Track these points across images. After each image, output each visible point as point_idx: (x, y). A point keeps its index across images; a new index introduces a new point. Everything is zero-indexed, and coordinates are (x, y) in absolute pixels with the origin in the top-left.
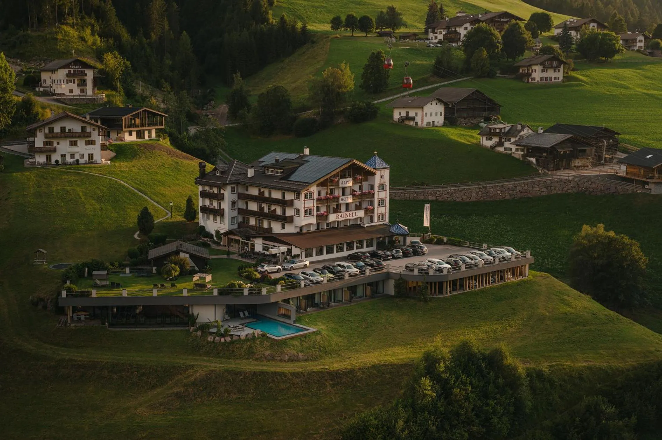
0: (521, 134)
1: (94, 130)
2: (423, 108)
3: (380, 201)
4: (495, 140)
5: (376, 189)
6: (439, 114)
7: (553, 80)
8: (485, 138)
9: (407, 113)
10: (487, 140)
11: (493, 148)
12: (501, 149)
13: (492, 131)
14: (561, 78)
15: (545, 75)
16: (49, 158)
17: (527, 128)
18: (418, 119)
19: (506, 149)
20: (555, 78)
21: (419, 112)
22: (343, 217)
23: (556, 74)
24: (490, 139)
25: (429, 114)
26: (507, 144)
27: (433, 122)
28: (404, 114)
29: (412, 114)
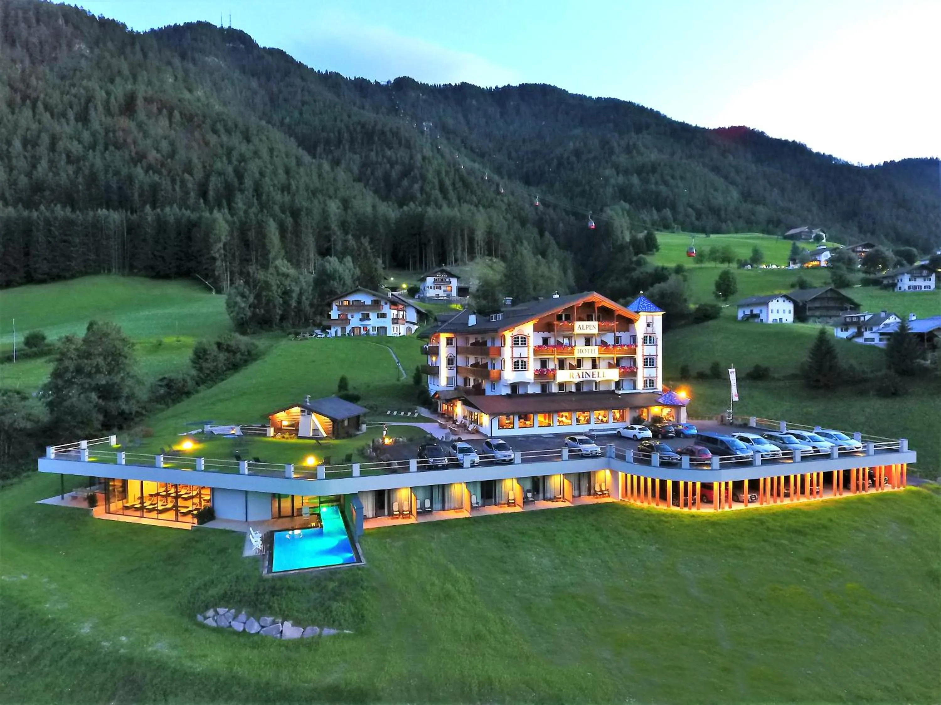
0: (885, 322)
1: (386, 304)
2: (768, 304)
3: (647, 359)
4: (852, 330)
5: (640, 341)
6: (787, 312)
7: (923, 289)
8: (839, 330)
9: (752, 311)
10: (842, 331)
11: (849, 339)
12: (860, 340)
13: (848, 320)
14: (933, 287)
15: (913, 283)
16: (343, 329)
17: (894, 317)
18: (763, 316)
19: (866, 340)
20: (925, 287)
21: (764, 309)
22: (581, 376)
23: (927, 283)
24: (846, 330)
25: (775, 311)
26: (867, 334)
27: (781, 319)
28: (748, 312)
29: (756, 311)
